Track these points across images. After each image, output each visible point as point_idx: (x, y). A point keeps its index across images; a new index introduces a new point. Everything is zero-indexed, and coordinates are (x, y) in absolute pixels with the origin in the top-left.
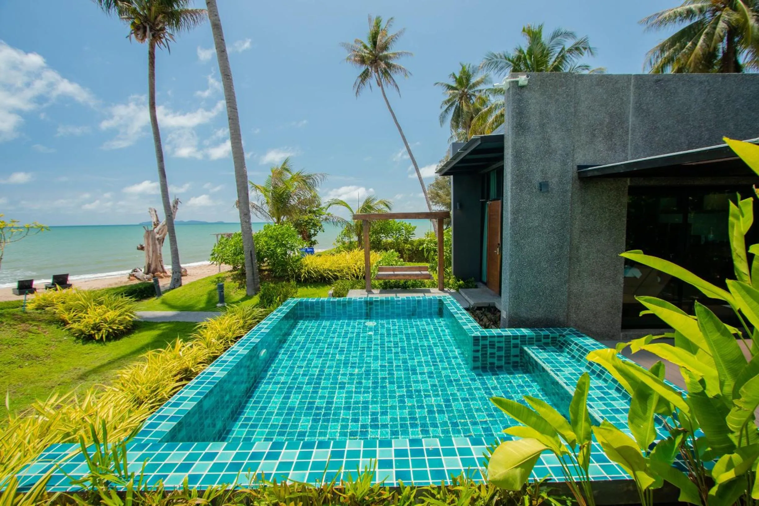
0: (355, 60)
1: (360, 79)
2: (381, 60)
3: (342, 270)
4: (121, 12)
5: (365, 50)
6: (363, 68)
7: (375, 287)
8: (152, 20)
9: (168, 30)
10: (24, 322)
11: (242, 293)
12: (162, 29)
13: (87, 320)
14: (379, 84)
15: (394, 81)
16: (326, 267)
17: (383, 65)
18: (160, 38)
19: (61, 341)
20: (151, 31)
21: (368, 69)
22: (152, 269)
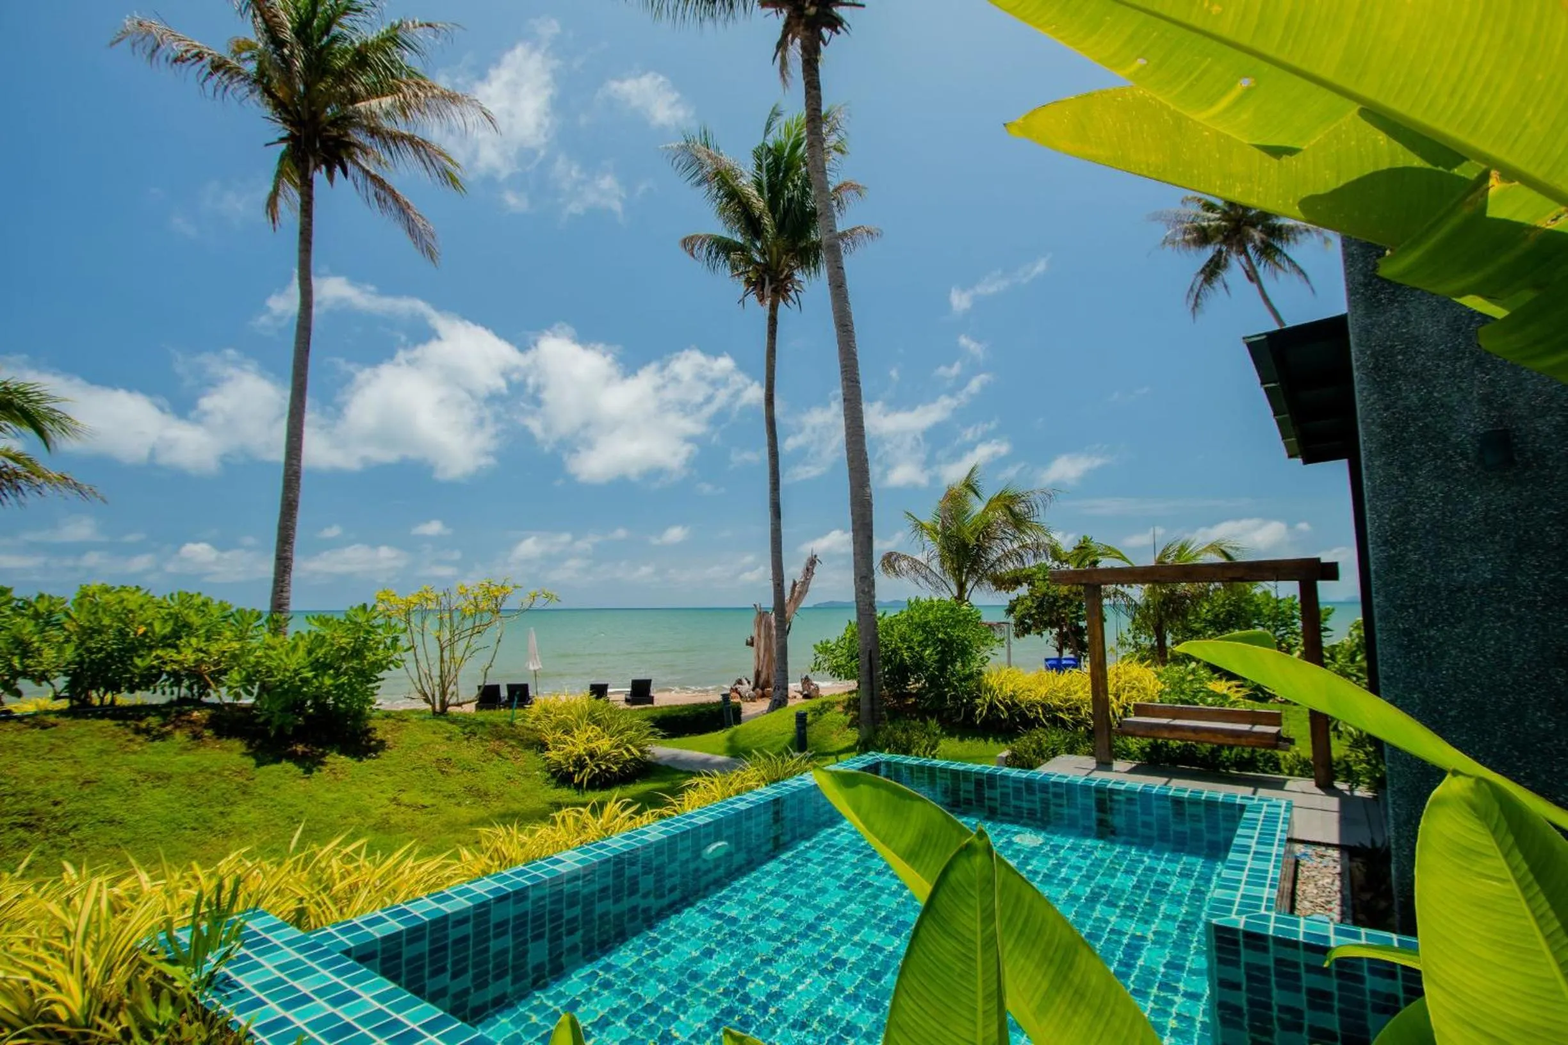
0: (1187, 242)
1: (1202, 277)
2: (1254, 226)
3: (1078, 709)
4: (734, 267)
5: (1210, 215)
6: (1209, 252)
7: (1127, 755)
8: (774, 268)
9: (798, 275)
10: (500, 739)
11: (852, 736)
12: (790, 277)
13: (569, 748)
14: (1253, 276)
15: (1290, 260)
16: (1033, 697)
17: (1257, 235)
18: (787, 291)
19: (529, 777)
20: (771, 284)
21: (1220, 252)
22: (761, 681)
